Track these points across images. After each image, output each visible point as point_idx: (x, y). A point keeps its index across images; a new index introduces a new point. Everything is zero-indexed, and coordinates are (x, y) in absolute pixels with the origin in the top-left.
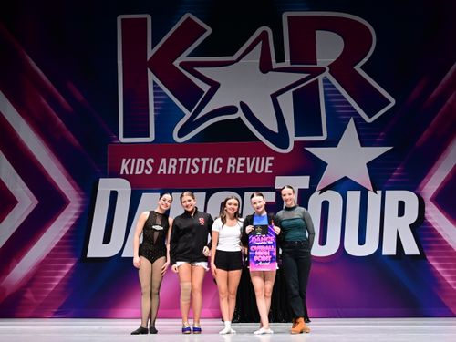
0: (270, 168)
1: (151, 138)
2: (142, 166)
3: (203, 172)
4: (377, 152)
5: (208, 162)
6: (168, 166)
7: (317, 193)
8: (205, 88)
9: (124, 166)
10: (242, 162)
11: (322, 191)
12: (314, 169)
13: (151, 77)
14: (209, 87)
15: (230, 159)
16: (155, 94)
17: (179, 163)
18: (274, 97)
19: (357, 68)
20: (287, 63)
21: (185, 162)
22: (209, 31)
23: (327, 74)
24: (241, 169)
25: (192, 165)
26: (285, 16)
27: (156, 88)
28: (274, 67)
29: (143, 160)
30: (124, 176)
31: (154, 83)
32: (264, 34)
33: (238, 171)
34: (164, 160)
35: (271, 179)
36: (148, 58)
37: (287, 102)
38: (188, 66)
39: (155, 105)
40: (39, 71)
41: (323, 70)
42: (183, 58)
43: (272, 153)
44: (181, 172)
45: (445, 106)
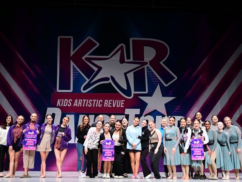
0: (123, 105)
1: (71, 90)
2: (67, 103)
3: (94, 106)
4: (169, 99)
5: (96, 102)
6: (78, 103)
7: (143, 116)
8: (96, 69)
9: (59, 103)
10: (111, 102)
11: (145, 115)
12: (142, 106)
13: (72, 64)
14: (97, 69)
15: (106, 101)
16: (73, 71)
17: (83, 101)
18: (125, 74)
19: (161, 63)
20: (131, 60)
21: (86, 102)
22: (98, 45)
23: (148, 65)
24: (110, 105)
25: (89, 103)
26: (131, 40)
27: (74, 68)
28: (126, 61)
29: (67, 100)
30: (59, 107)
31: (73, 66)
32: (122, 47)
33: (109, 106)
34: (76, 100)
35: (123, 110)
36: (71, 55)
37: (131, 77)
38: (88, 59)
39: (73, 76)
40: (22, 59)
41: (147, 63)
42: (86, 56)
43: (124, 98)
44: (84, 106)
45: (198, 80)
